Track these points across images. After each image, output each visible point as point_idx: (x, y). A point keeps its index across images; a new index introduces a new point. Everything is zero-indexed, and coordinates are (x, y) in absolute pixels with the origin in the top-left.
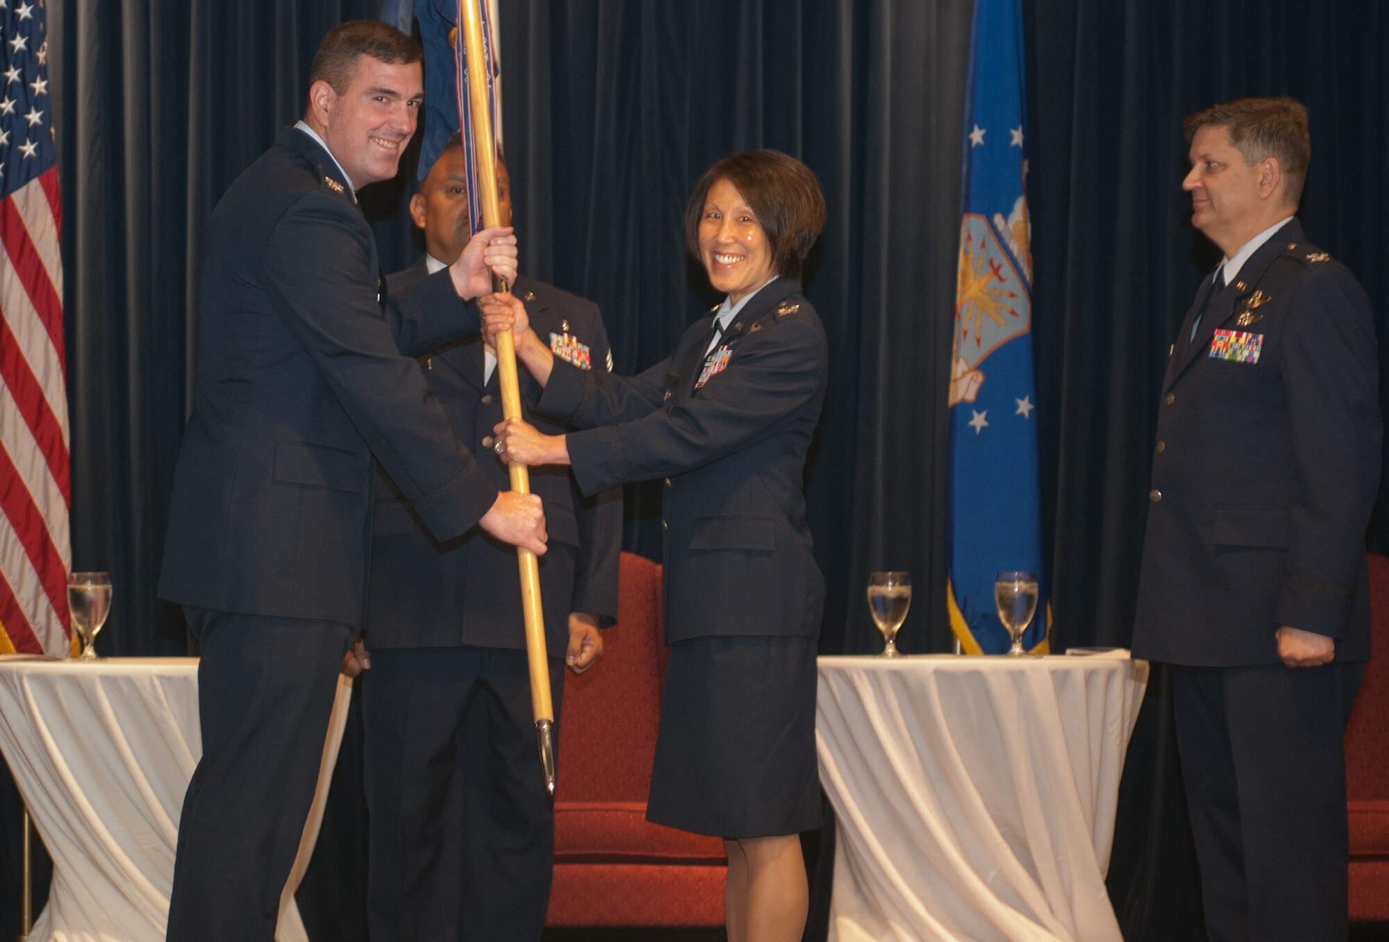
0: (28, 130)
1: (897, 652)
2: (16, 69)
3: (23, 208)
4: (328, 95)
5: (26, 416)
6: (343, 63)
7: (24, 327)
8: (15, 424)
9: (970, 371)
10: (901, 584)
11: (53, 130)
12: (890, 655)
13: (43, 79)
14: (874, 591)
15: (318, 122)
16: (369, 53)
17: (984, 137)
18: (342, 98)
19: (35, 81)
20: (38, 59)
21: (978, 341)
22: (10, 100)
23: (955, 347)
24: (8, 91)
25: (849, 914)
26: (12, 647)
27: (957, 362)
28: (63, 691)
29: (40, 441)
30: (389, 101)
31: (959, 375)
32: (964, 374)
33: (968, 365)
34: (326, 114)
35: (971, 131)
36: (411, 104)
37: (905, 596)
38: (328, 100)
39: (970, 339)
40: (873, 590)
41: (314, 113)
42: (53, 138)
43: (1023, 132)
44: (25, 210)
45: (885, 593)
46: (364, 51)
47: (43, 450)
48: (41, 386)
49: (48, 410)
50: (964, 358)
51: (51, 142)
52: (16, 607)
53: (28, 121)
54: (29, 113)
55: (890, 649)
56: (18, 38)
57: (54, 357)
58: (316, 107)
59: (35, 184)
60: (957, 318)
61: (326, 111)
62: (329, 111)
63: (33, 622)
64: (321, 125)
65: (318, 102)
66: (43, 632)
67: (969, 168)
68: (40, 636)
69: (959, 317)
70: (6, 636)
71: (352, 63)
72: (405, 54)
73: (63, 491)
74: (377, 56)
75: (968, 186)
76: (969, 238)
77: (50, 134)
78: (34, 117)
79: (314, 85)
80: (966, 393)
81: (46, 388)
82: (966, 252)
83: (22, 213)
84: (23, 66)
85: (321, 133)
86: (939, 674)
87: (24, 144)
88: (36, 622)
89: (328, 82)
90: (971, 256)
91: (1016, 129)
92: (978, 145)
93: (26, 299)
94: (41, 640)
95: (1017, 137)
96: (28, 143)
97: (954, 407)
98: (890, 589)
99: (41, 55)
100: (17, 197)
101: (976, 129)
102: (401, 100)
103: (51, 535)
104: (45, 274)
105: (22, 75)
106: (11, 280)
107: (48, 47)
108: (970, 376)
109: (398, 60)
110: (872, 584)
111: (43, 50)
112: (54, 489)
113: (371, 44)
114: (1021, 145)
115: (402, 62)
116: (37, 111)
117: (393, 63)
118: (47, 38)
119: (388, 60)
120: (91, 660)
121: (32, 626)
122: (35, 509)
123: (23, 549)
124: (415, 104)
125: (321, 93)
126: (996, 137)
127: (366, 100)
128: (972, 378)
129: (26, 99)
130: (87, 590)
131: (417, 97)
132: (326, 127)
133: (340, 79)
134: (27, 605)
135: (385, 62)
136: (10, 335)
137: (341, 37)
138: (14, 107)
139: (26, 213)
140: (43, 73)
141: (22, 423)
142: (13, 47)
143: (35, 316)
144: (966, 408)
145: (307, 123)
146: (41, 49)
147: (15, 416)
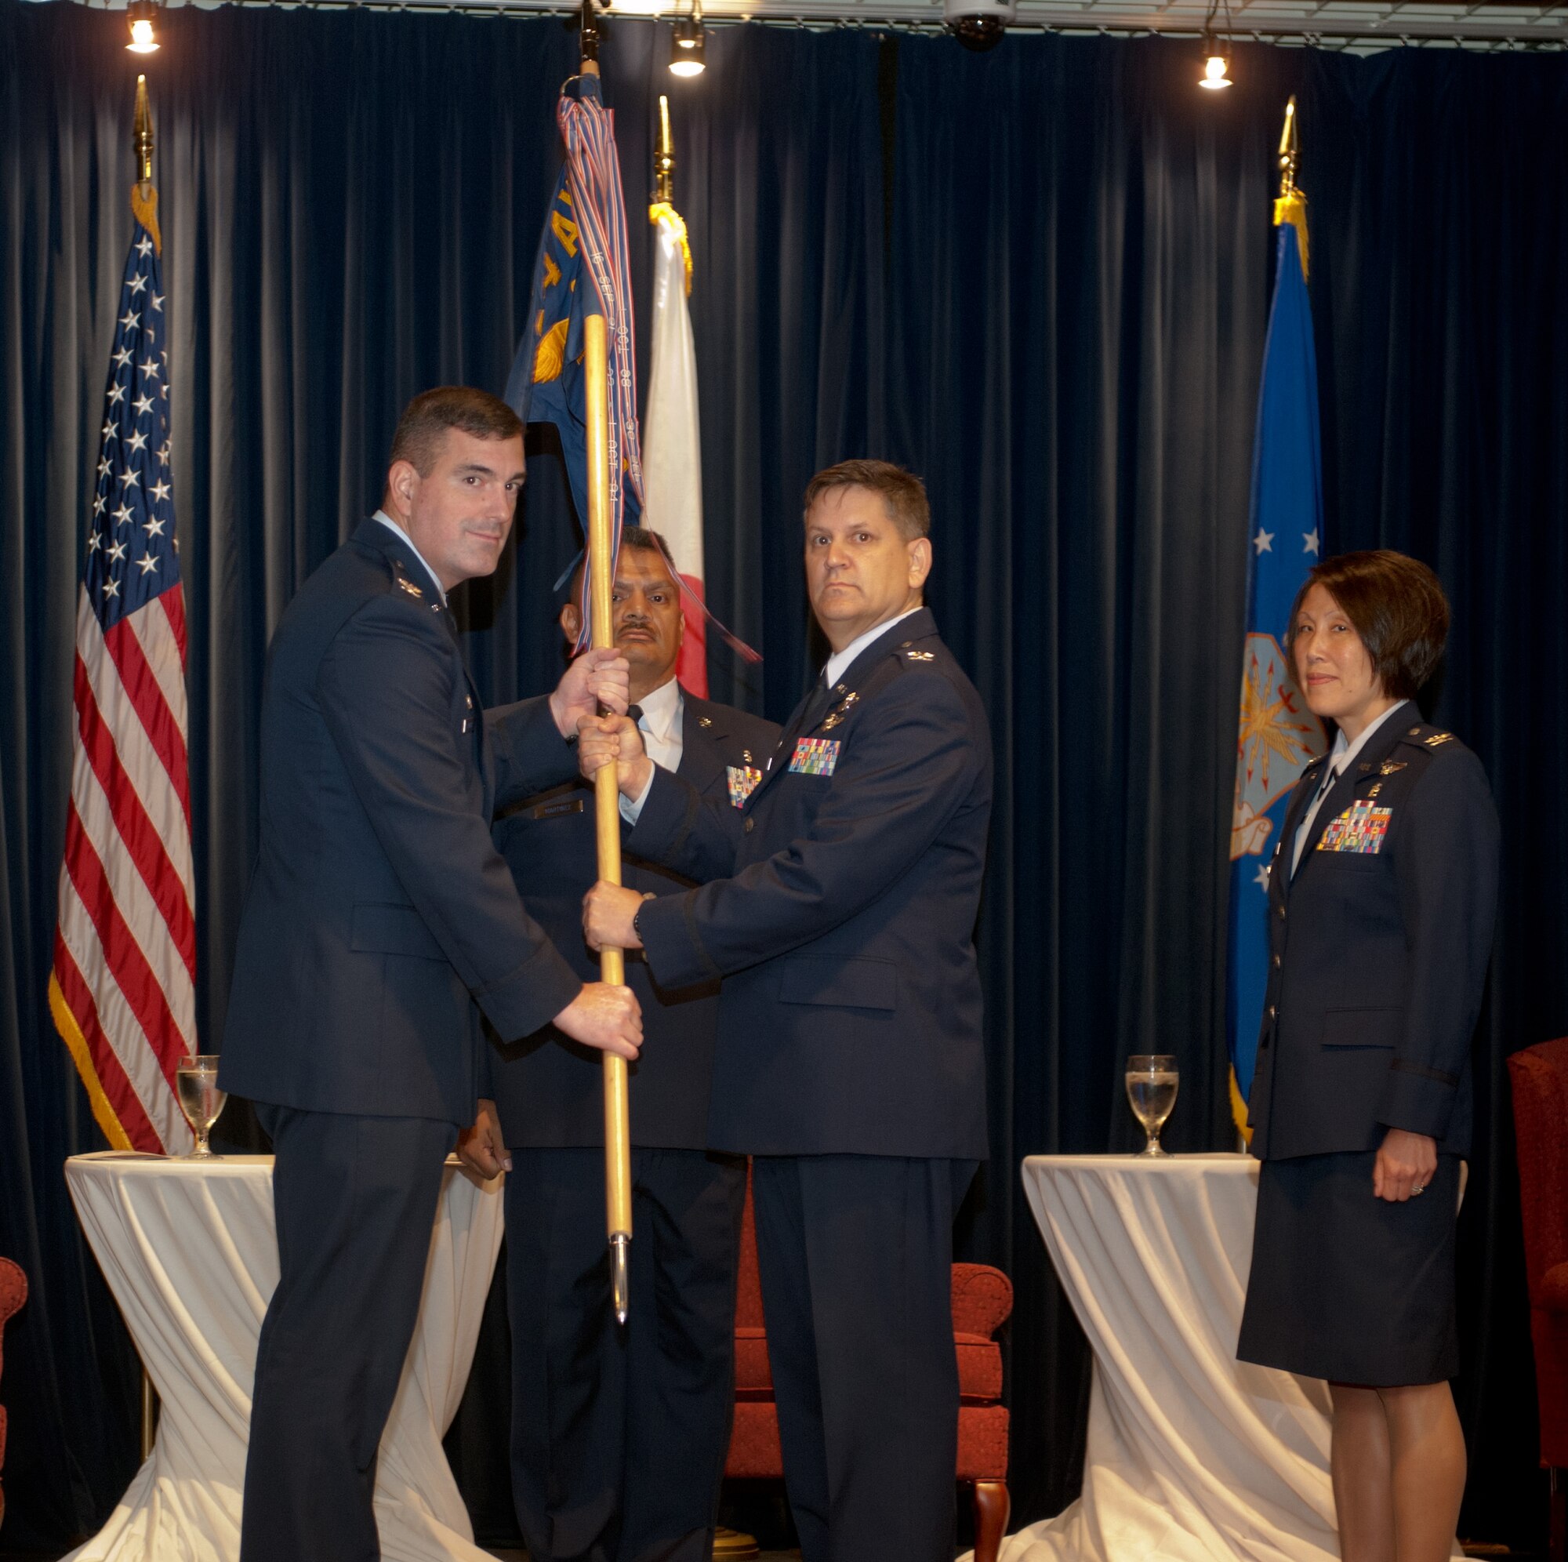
0: (148, 541)
1: (1161, 1151)
2: (134, 471)
3: (141, 633)
4: (410, 478)
5: (144, 874)
6: (428, 438)
7: (143, 771)
8: (132, 883)
9: (1256, 818)
10: (1167, 1070)
11: (176, 542)
12: (1153, 1153)
13: (164, 484)
14: (1134, 1076)
15: (399, 510)
16: (459, 427)
17: (1272, 543)
18: (426, 482)
19: (155, 486)
20: (159, 458)
21: (1265, 782)
22: (127, 507)
23: (1237, 790)
24: (125, 498)
25: (1107, 1462)
26: (128, 1142)
27: (1241, 808)
28: (164, 1194)
29: (160, 903)
30: (483, 482)
31: (1243, 823)
32: (1249, 822)
33: (1253, 812)
34: (409, 502)
35: (1256, 535)
36: (510, 488)
37: (1171, 1083)
38: (411, 485)
39: (1256, 780)
40: (1132, 1077)
41: (393, 500)
42: (177, 551)
43: (1319, 537)
44: (144, 633)
45: (1146, 1080)
46: (452, 424)
47: (164, 914)
48: (162, 839)
49: (170, 867)
50: (1248, 803)
51: (174, 555)
52: (133, 1095)
53: (148, 531)
54: (148, 522)
55: (1153, 1147)
56: (137, 435)
57: (177, 805)
58: (396, 493)
59: (155, 604)
60: (1239, 756)
61: (408, 497)
62: (411, 497)
63: (153, 1112)
64: (403, 515)
65: (399, 487)
66: (163, 1126)
67: (1255, 577)
68: (160, 1131)
69: (1243, 753)
70: (121, 1129)
71: (439, 439)
72: (502, 428)
73: (186, 960)
74: (468, 430)
75: (1254, 599)
76: (1254, 662)
77: (173, 545)
78: (155, 527)
79: (393, 467)
80: (1250, 846)
81: (168, 842)
82: (1250, 678)
83: (140, 638)
84: (142, 468)
85: (403, 525)
86: (1210, 1176)
87: (143, 558)
88: (155, 1114)
89: (412, 463)
90: (1256, 683)
91: (1310, 533)
92: (1265, 551)
93: (145, 738)
94: (160, 1133)
95: (1312, 542)
96: (148, 557)
97: (1238, 860)
98: (1154, 1076)
99: (163, 455)
100: (134, 619)
101: (1262, 532)
102: (496, 480)
103: (172, 1012)
104: (167, 709)
105: (140, 479)
106: (128, 714)
107: (172, 446)
108: (1256, 823)
109: (493, 435)
110: (1131, 1070)
111: (166, 449)
112: (176, 959)
113: (461, 416)
114: (1316, 551)
115: (498, 438)
116: (158, 520)
117: (487, 438)
118: (171, 435)
119: (482, 436)
120: (204, 1157)
121: (150, 1118)
122: (155, 982)
123: (140, 1028)
124: (514, 487)
125: (402, 477)
126: (1286, 542)
127: (454, 482)
128: (1258, 827)
129: (147, 507)
130: (199, 1076)
131: (517, 477)
132: (408, 517)
133: (424, 458)
134: (145, 1094)
135: (478, 437)
136: (126, 779)
137: (426, 407)
138: (132, 515)
139: (145, 639)
140: (165, 476)
141: (139, 881)
142: (131, 446)
143: (155, 757)
144: (1252, 861)
145: (387, 512)
146: (163, 448)
147: (131, 875)
